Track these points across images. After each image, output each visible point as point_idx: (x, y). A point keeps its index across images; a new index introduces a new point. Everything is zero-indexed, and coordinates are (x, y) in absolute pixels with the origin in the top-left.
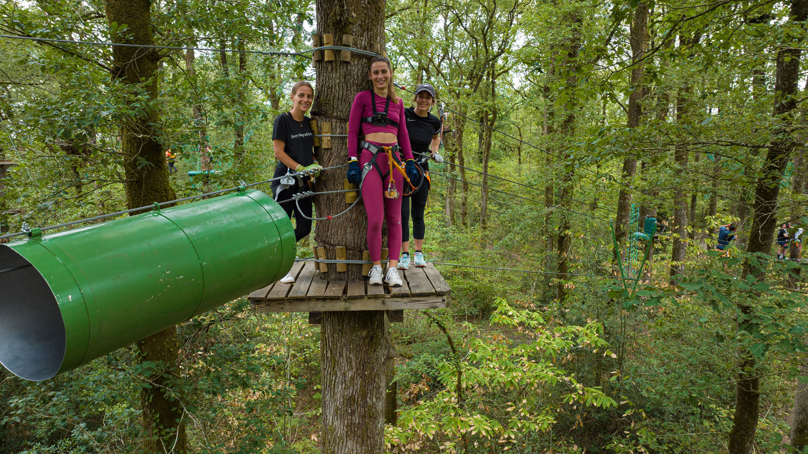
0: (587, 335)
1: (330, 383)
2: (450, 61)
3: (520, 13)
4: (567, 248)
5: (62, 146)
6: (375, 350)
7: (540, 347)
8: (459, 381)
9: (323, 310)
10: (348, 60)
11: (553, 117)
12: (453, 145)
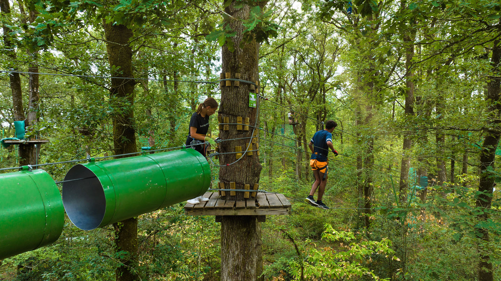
0: (381, 246)
1: (226, 257)
2: (297, 82)
3: (339, 54)
4: (370, 194)
5: (80, 131)
6: (250, 239)
7: (352, 253)
8: (302, 274)
9: (223, 214)
10: (238, 85)
11: (359, 115)
12: (300, 132)
